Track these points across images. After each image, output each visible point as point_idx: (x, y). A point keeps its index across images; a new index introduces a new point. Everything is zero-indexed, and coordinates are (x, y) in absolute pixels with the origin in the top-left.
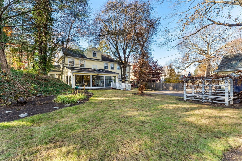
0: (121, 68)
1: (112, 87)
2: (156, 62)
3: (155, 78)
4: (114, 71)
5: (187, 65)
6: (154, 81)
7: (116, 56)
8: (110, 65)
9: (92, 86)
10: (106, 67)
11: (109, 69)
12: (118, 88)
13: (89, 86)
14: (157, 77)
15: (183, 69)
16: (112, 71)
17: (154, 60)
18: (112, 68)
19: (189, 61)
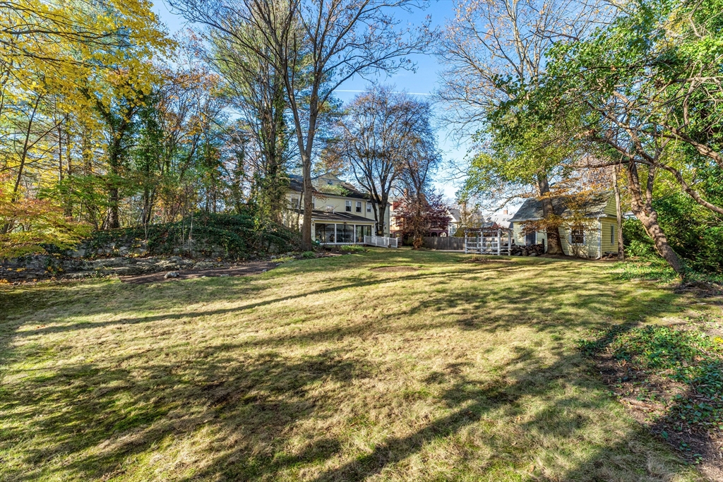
0: (375, 210)
1: (365, 243)
2: (440, 196)
3: (437, 229)
4: (361, 214)
5: (501, 202)
6: (434, 234)
7: (365, 186)
8: (353, 204)
9: (338, 241)
10: (348, 209)
11: (353, 212)
12: (376, 245)
13: (332, 241)
14: (440, 226)
15: (493, 209)
16: (358, 214)
17: (437, 193)
18: (358, 210)
19: (504, 195)
